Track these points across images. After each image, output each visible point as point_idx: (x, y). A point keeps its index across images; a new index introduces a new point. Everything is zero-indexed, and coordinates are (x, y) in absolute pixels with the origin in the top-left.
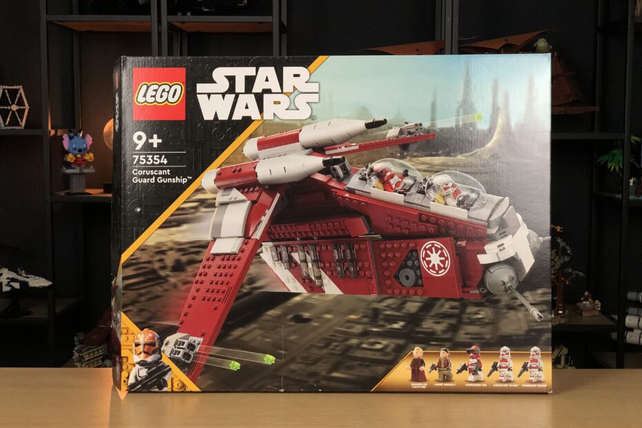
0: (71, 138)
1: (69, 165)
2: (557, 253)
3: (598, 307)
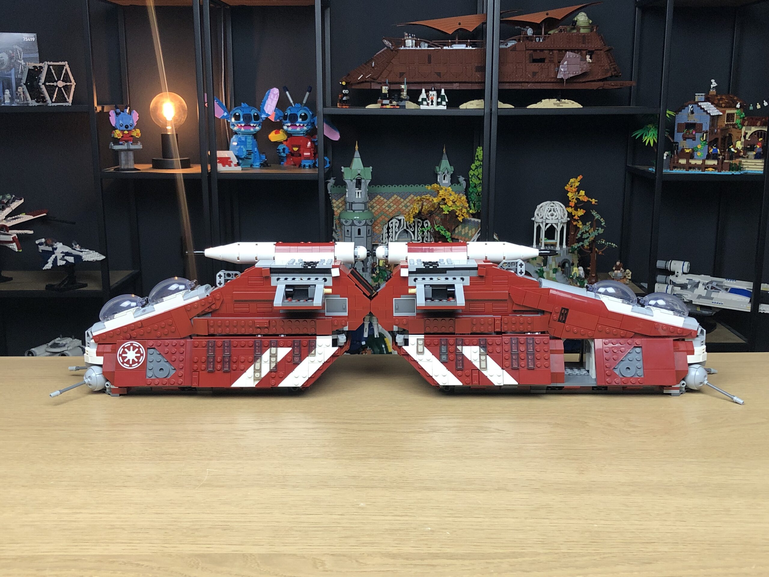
0: (117, 114)
1: (117, 141)
2: (591, 226)
3: (629, 276)
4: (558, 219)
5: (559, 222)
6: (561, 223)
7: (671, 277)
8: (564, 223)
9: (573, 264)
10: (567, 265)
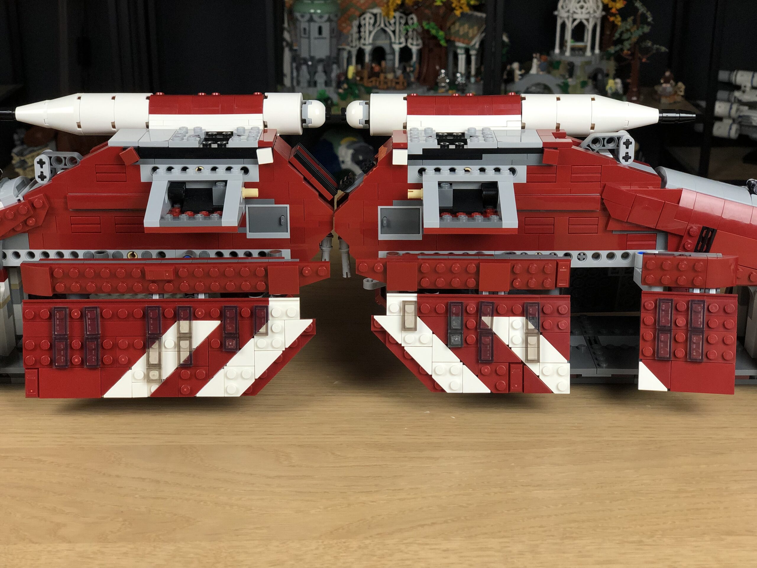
2: (634, 22)
3: (681, 91)
4: (589, 13)
5: (590, 16)
6: (594, 17)
7: (737, 94)
8: (597, 18)
9: (607, 75)
10: (600, 77)
